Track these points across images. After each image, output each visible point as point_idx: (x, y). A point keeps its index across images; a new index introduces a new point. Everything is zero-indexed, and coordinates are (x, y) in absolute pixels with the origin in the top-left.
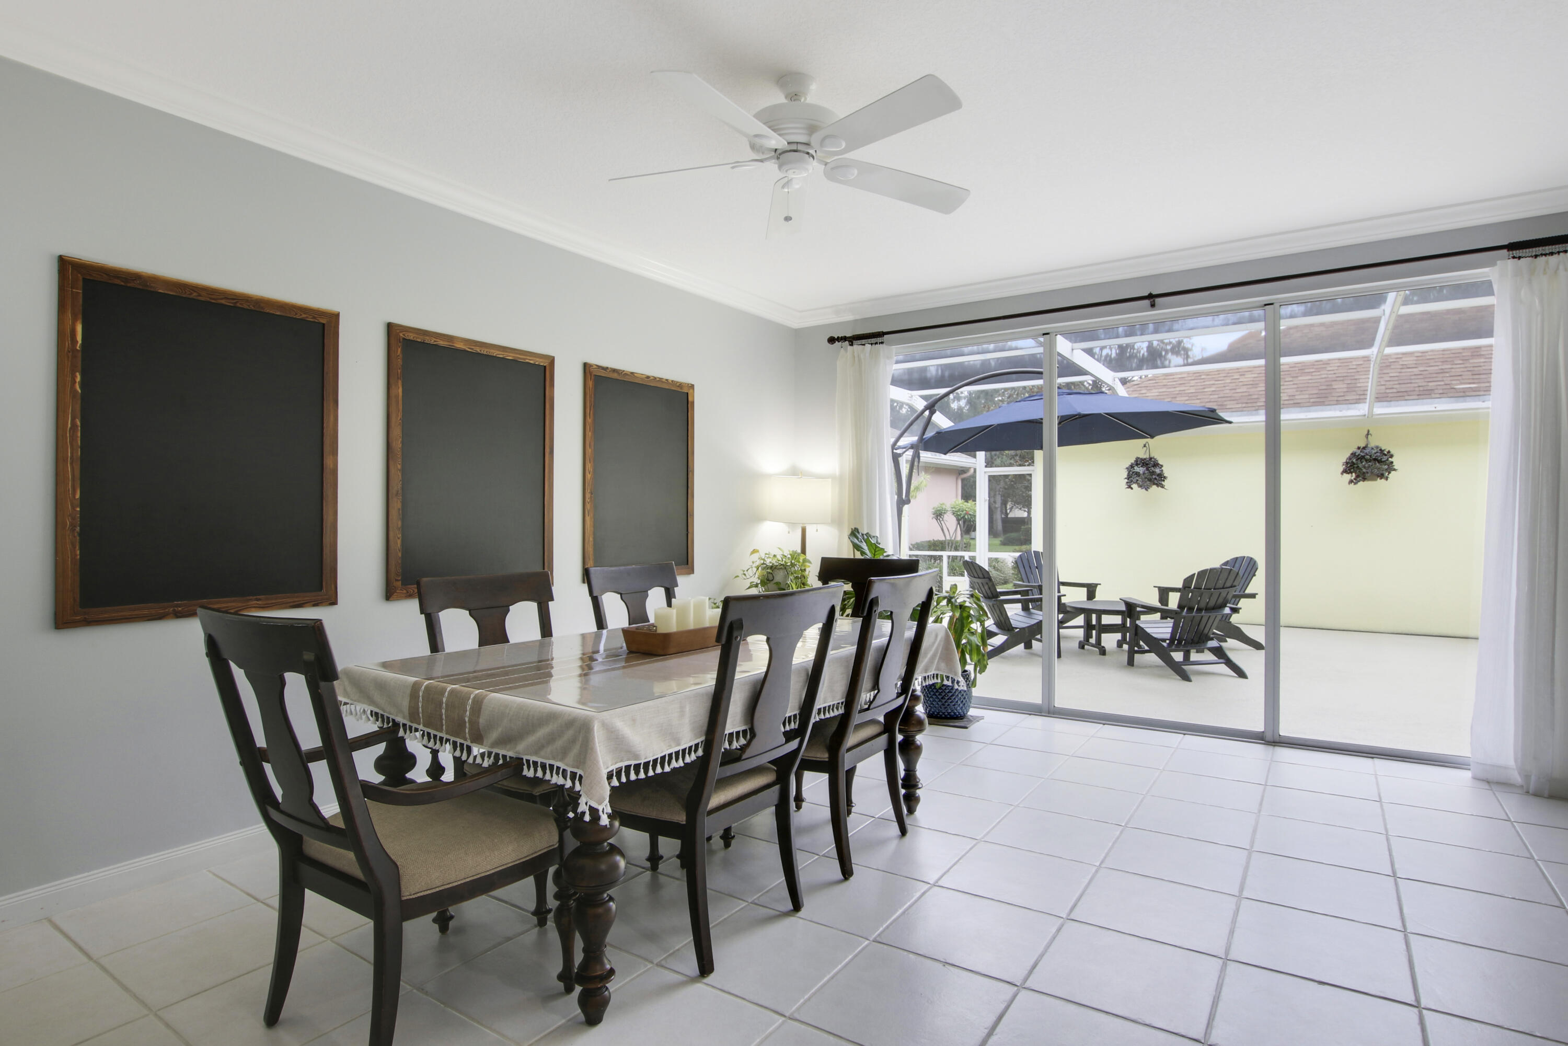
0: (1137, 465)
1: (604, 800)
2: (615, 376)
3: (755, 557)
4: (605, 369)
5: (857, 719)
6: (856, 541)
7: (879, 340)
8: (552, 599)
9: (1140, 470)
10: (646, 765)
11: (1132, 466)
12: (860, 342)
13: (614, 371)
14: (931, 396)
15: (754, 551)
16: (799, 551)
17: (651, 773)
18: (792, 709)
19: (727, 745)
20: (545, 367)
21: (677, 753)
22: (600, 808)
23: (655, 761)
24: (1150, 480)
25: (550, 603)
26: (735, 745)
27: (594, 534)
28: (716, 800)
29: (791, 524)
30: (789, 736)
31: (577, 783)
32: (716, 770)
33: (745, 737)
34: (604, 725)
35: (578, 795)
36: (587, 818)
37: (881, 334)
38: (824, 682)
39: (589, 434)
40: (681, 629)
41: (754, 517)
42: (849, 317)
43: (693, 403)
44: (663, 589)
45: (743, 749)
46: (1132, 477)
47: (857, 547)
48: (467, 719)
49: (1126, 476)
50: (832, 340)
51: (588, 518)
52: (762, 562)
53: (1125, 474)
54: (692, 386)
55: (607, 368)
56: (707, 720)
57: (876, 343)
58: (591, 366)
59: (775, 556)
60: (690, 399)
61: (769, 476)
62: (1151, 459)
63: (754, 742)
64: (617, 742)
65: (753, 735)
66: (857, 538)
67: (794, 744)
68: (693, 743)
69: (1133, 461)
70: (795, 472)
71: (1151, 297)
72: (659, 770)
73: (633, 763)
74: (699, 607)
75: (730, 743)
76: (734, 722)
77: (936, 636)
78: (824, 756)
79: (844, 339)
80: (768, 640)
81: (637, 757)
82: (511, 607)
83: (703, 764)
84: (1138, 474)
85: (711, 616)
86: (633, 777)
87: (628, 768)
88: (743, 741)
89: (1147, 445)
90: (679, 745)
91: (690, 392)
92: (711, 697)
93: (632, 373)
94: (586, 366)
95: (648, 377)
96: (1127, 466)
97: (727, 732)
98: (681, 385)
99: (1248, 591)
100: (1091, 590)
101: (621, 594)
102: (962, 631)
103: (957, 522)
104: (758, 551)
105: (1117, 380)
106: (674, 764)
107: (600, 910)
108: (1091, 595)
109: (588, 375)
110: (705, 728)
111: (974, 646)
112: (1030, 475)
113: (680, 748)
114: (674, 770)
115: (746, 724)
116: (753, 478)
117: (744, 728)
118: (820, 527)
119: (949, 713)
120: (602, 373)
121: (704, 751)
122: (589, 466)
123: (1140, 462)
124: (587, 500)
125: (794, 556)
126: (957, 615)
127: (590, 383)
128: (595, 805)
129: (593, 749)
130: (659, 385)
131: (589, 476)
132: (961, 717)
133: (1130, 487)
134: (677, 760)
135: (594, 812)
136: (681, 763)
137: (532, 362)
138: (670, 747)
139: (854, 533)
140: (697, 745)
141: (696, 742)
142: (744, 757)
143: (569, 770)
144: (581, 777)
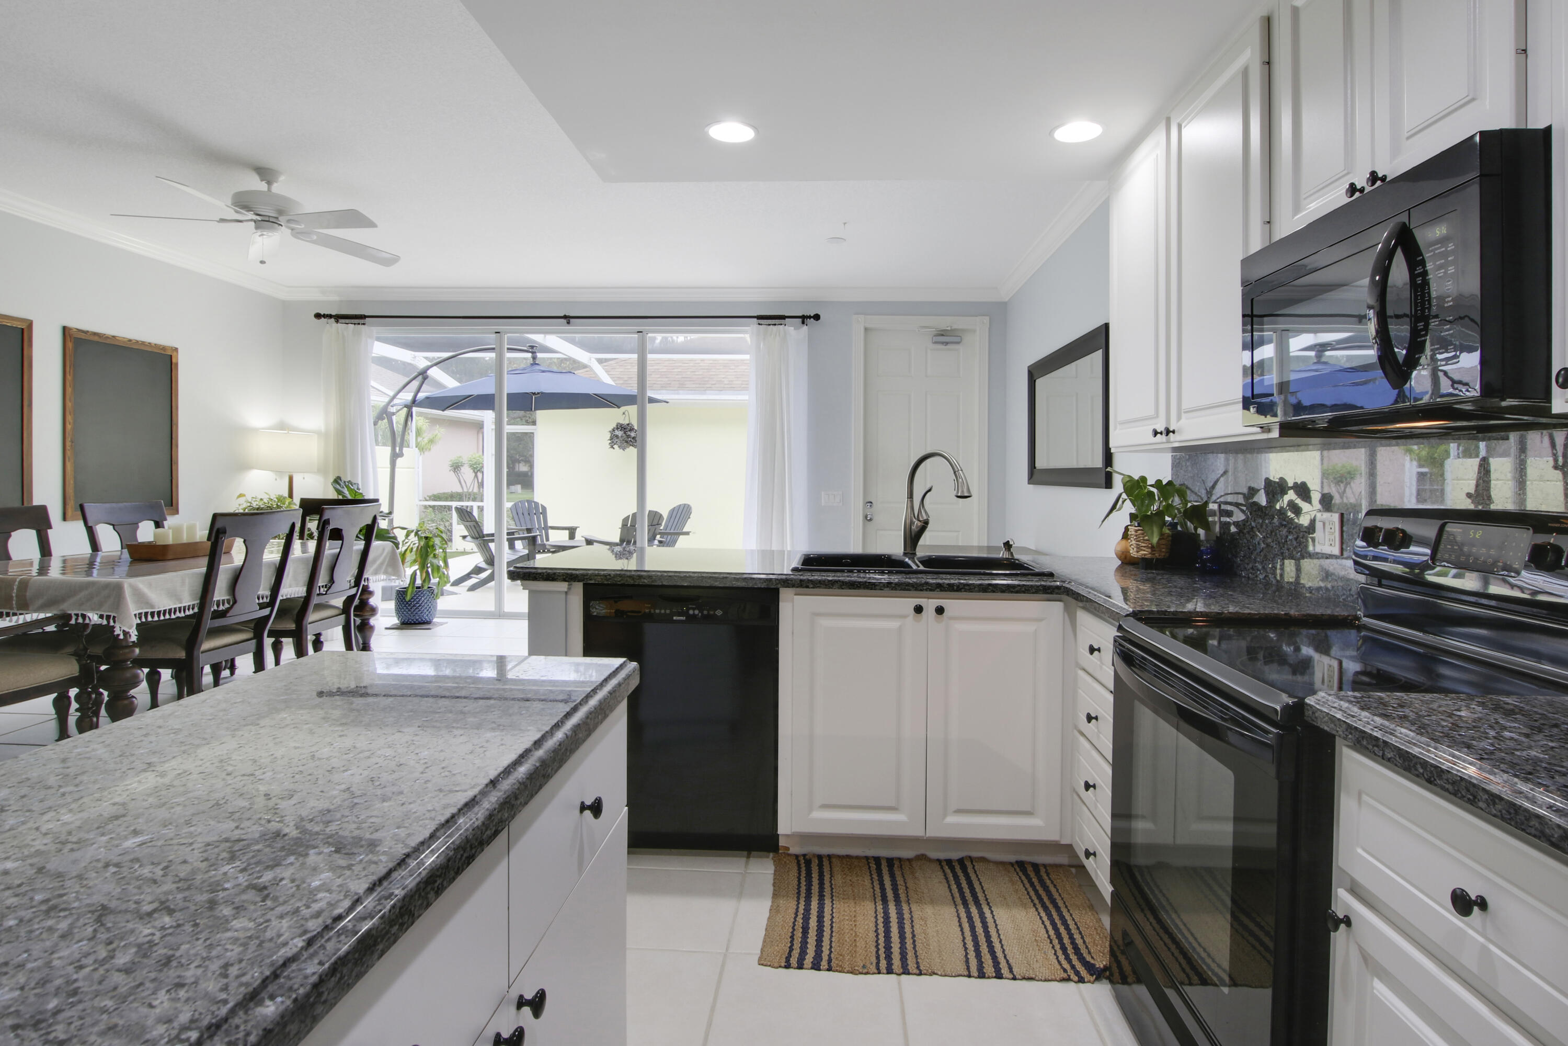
0: (617, 429)
1: (133, 626)
2: (96, 339)
3: (242, 500)
4: (86, 332)
5: (315, 600)
6: (338, 487)
7: (361, 321)
8: (50, 527)
9: (619, 433)
10: (159, 613)
11: (614, 430)
12: (343, 321)
13: (95, 334)
14: (434, 358)
15: (241, 495)
16: (286, 494)
17: (162, 618)
18: (264, 591)
19: (216, 608)
20: (23, 329)
21: (180, 608)
22: (131, 631)
23: (165, 611)
24: (627, 442)
25: (49, 531)
26: (221, 608)
27: (75, 478)
28: (206, 645)
29: (279, 473)
30: (262, 606)
31: (111, 621)
32: (208, 623)
33: (229, 603)
34: (131, 586)
35: (114, 627)
36: (122, 637)
37: (363, 317)
38: (288, 573)
39: (69, 390)
40: (175, 543)
41: (242, 466)
42: (334, 298)
43: (177, 364)
44: (152, 522)
45: (228, 610)
46: (613, 439)
47: (339, 492)
48: (14, 595)
49: (609, 438)
50: (318, 316)
51: (68, 465)
52: (249, 504)
53: (609, 436)
54: (176, 349)
55: (88, 331)
56: (201, 590)
57: (359, 324)
58: (70, 329)
59: (261, 499)
60: (174, 361)
61: (255, 430)
62: (628, 424)
63: (236, 606)
64: (140, 598)
65: (235, 602)
66: (340, 485)
67: (266, 612)
68: (191, 603)
69: (615, 426)
70: (282, 426)
71: (565, 317)
72: (167, 616)
73: (150, 610)
74: (191, 528)
75: (218, 606)
76: (220, 593)
77: (384, 550)
78: (292, 626)
79: (330, 316)
80: (245, 542)
81: (152, 607)
82: (13, 533)
83: (198, 617)
84: (617, 436)
85: (201, 533)
86: (150, 619)
87: (146, 614)
88: (227, 606)
89: (626, 413)
90: (181, 603)
91: (174, 355)
92: (204, 576)
93: (114, 337)
94: (65, 329)
95: (130, 340)
96: (611, 429)
97: (215, 599)
98: (164, 348)
99: (685, 530)
100: (572, 532)
101: (113, 525)
102: (427, 555)
103: (474, 474)
104: (244, 495)
105: (593, 360)
106: (178, 614)
107: (126, 702)
108: (572, 536)
109: (68, 339)
110: (199, 595)
111: (435, 565)
112: (533, 433)
113: (182, 605)
114: (178, 618)
115: (229, 595)
116: (241, 431)
117: (228, 597)
118: (307, 476)
119: (417, 620)
120: (83, 336)
121: (199, 609)
122: (69, 418)
123: (620, 427)
124: (68, 447)
125: (281, 499)
126: (422, 543)
127: (70, 345)
128: (127, 630)
129: (124, 598)
130: (143, 348)
131: (69, 427)
132: (429, 623)
133: (612, 447)
134: (180, 612)
135: (126, 634)
136: (182, 615)
137: (9, 324)
138: (175, 604)
139: (337, 481)
140: (194, 605)
141: (193, 603)
142: (228, 615)
143: (105, 614)
144: (114, 617)
